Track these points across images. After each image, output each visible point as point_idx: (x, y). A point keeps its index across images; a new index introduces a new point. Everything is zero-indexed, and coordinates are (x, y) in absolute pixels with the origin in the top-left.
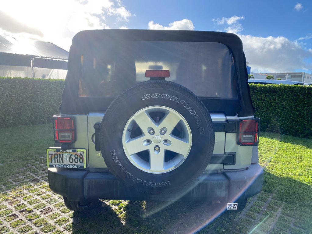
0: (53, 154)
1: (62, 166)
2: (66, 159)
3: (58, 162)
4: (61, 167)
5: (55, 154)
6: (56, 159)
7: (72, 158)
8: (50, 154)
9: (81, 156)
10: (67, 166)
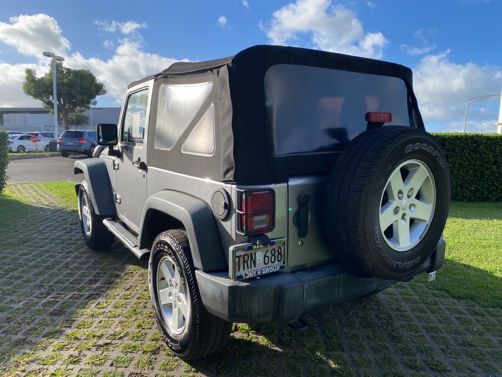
0: (241, 256)
1: (255, 273)
2: (259, 260)
3: (248, 268)
4: (253, 274)
5: (244, 255)
6: (246, 263)
7: (268, 256)
8: (237, 257)
9: (280, 250)
10: (261, 271)
